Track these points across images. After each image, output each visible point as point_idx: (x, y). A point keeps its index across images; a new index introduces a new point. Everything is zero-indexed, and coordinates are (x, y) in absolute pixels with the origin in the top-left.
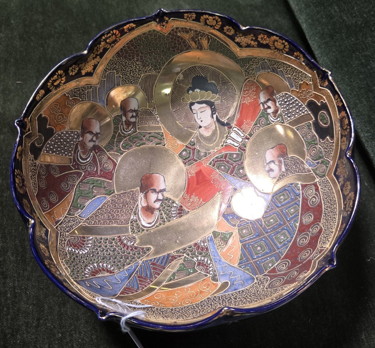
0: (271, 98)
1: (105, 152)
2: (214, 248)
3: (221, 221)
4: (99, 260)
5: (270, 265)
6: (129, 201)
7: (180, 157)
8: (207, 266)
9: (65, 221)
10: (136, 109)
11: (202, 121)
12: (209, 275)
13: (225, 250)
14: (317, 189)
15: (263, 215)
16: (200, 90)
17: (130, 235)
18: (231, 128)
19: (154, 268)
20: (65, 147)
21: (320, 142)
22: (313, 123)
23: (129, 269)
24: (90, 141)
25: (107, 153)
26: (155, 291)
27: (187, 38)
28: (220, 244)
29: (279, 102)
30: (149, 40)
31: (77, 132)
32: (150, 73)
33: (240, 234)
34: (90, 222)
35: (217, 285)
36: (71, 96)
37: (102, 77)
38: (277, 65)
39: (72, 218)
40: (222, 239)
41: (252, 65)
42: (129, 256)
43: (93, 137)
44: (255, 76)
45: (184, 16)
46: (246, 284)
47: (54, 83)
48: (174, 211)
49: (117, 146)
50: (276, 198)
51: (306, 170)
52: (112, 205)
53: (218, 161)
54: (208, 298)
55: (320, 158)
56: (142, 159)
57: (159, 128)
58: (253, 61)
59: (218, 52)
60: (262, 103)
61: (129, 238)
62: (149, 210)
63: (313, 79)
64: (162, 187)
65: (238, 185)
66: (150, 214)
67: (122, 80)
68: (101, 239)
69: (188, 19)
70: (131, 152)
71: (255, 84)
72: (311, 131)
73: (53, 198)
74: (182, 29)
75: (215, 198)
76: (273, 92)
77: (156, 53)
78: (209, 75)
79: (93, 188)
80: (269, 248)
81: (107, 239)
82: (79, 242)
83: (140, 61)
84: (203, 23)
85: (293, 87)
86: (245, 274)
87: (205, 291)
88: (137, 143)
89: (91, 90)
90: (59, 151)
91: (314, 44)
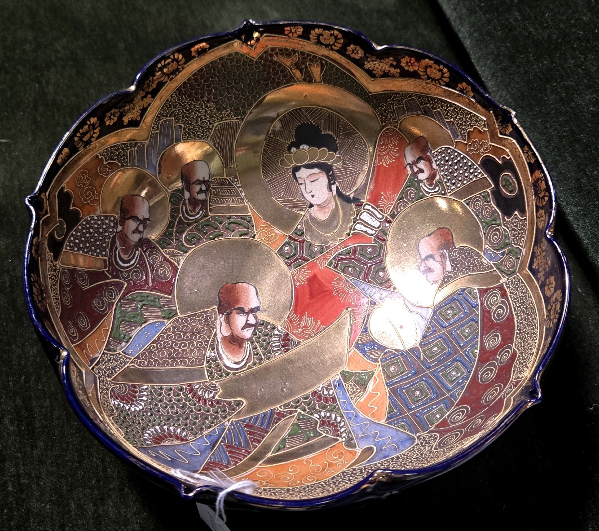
0: (424, 156)
1: (159, 250)
2: (346, 398)
3: (354, 355)
4: (161, 421)
5: (438, 416)
6: (202, 328)
7: (280, 255)
8: (337, 426)
9: (103, 360)
10: (206, 179)
11: (313, 196)
12: (340, 439)
13: (363, 400)
14: (504, 295)
15: (421, 342)
16: (308, 147)
17: (207, 382)
18: (361, 205)
19: (250, 432)
20: (96, 241)
21: (504, 220)
22: (491, 191)
23: (211, 435)
24: (133, 232)
25: (162, 251)
26: (257, 466)
27: (289, 64)
28: (355, 390)
29: (436, 161)
30: (228, 68)
31: (114, 217)
32: (228, 121)
33: (385, 373)
34: (141, 362)
35: (356, 453)
36: (105, 158)
37: (153, 128)
38: (431, 104)
39: (113, 355)
40: (357, 383)
41: (392, 104)
42: (208, 415)
43: (139, 225)
44: (397, 122)
45: (284, 30)
46: (401, 447)
47: (84, 137)
48: (275, 342)
49: (178, 240)
50: (440, 313)
51: (485, 267)
52: (175, 336)
53: (342, 259)
54: (343, 473)
55: (506, 245)
56: (219, 259)
57: (244, 209)
58: (393, 99)
59: (337, 85)
60: (409, 164)
61: (206, 386)
62: (235, 341)
63: (489, 123)
64: (254, 304)
65: (376, 297)
66: (237, 347)
67: (185, 133)
68: (161, 389)
69: (291, 35)
70: (200, 249)
71: (398, 135)
72: (490, 205)
73: (84, 323)
74: (281, 50)
75: (341, 319)
76: (426, 146)
77: (238, 89)
78: (322, 122)
79: (142, 308)
80: (435, 391)
81: (171, 389)
82: (128, 392)
83: (213, 102)
84: (314, 41)
85: (458, 137)
86: (399, 433)
87: (336, 464)
88: (209, 235)
89: (136, 148)
90: (87, 248)
91: (484, 71)
